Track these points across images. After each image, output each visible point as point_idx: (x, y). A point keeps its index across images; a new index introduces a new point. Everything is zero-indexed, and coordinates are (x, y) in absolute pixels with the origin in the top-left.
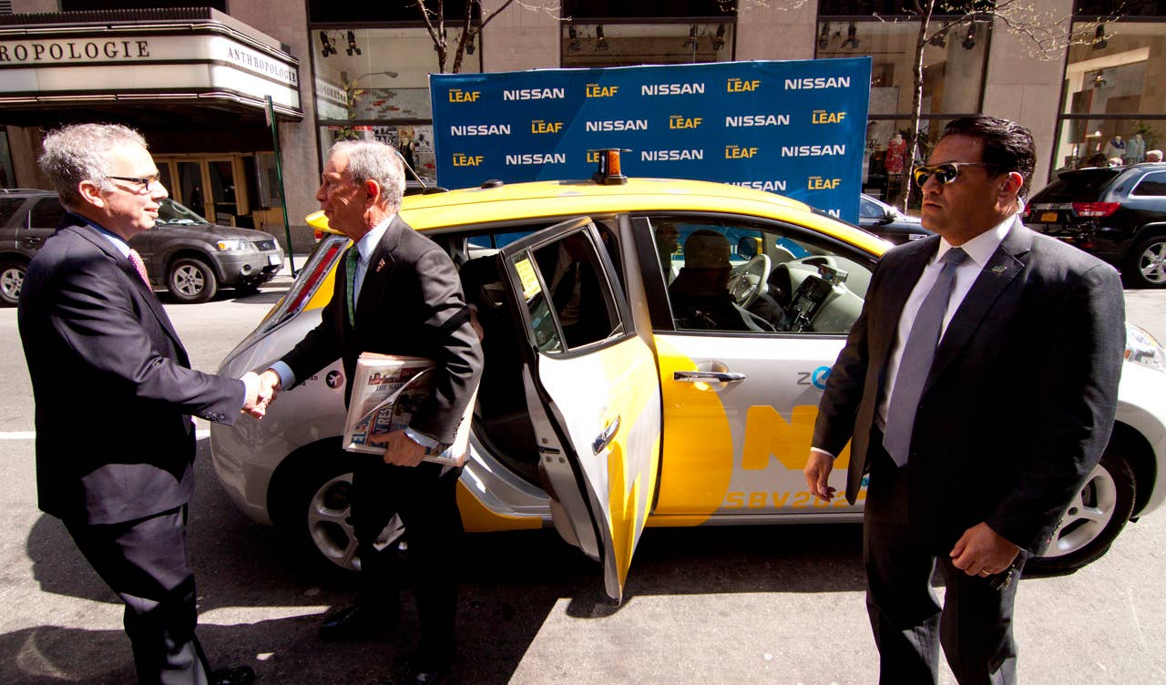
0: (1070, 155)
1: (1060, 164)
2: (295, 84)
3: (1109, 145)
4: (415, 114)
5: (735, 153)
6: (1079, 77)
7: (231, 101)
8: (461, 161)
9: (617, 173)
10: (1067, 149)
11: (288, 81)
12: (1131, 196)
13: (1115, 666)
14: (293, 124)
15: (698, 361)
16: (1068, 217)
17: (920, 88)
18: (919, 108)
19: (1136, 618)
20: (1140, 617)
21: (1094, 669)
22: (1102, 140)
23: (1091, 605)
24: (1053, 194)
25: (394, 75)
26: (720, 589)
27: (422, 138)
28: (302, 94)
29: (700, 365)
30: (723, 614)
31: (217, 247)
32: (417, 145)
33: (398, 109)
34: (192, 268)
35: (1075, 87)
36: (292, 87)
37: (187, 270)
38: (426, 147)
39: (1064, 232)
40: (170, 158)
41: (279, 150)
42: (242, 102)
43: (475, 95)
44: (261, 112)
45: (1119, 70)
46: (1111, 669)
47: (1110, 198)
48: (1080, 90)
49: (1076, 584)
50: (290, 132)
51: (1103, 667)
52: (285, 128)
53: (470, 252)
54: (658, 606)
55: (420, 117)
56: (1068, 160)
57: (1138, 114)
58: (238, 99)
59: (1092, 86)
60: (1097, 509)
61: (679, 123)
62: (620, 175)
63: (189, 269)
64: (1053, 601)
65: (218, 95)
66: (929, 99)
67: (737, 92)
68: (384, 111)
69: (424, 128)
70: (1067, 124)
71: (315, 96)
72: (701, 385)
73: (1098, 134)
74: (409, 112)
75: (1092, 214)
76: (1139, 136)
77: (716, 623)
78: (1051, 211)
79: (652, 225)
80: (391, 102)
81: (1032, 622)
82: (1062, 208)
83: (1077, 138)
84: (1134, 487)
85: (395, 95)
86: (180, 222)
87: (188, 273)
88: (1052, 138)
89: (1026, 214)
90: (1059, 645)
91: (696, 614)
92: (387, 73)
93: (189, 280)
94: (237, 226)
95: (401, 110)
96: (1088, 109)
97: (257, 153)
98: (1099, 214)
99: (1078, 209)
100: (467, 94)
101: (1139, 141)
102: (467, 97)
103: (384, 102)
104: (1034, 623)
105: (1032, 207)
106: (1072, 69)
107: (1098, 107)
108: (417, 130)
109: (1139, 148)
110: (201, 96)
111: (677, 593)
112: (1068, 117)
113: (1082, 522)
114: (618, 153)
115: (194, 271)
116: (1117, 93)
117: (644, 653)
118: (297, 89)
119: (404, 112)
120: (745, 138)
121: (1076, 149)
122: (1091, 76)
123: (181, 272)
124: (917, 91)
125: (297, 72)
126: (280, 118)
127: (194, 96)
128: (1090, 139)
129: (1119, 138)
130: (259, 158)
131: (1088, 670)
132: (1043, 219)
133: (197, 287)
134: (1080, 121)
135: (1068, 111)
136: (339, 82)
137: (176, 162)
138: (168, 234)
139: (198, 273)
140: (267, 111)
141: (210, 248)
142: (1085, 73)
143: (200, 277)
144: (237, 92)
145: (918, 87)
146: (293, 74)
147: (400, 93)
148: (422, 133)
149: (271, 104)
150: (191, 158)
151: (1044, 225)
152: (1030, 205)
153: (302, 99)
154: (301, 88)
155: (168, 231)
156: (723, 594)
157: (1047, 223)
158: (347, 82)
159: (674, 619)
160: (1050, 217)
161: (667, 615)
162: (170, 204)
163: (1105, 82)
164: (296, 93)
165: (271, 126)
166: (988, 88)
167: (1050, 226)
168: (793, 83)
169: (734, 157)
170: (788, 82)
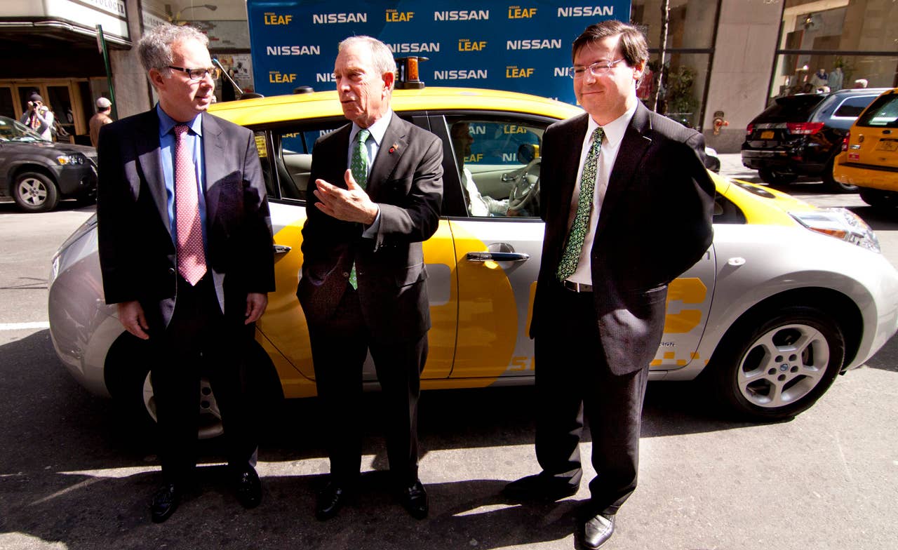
0: (783, 85)
1: (775, 92)
2: (124, 15)
3: (815, 77)
4: (233, 44)
5: (514, 73)
6: (793, 20)
7: (65, 30)
8: (277, 78)
9: (416, 79)
10: (781, 80)
11: (117, 13)
12: (833, 117)
13: (827, 494)
14: (125, 51)
15: (487, 243)
16: (782, 134)
18: (665, 43)
19: (843, 455)
20: (846, 454)
21: (811, 497)
22: (809, 73)
23: (808, 446)
24: (770, 116)
25: (214, 8)
26: (505, 443)
27: (240, 65)
28: (131, 24)
29: (491, 246)
30: (508, 463)
31: (57, 162)
32: (236, 72)
33: (218, 39)
34: (35, 180)
35: (789, 28)
36: (121, 18)
37: (31, 183)
38: (244, 73)
39: (779, 147)
40: (12, 83)
41: (112, 75)
42: (75, 30)
43: (288, 18)
44: (92, 40)
45: (823, 14)
46: (824, 497)
47: (816, 120)
48: (793, 31)
49: (795, 429)
50: (121, 60)
51: (818, 496)
52: (116, 56)
53: (284, 156)
54: (453, 458)
55: (239, 46)
56: (782, 89)
57: (838, 50)
58: (71, 28)
59: (802, 27)
60: (813, 367)
61: (466, 46)
62: (419, 80)
63: (33, 181)
64: (777, 444)
65: (53, 24)
66: (671, 37)
67: (517, 19)
69: (241, 56)
70: (781, 58)
71: (142, 26)
72: (491, 265)
73: (805, 68)
74: (228, 42)
75: (802, 132)
76: (839, 69)
77: (503, 472)
78: (769, 130)
79: (448, 123)
80: (212, 33)
81: (761, 461)
82: (778, 127)
83: (789, 71)
84: (844, 348)
85: (215, 26)
86: (22, 139)
87: (32, 185)
88: (770, 70)
89: (749, 132)
90: (783, 479)
91: (486, 465)
92: (207, 6)
93: (33, 192)
94: (76, 143)
95: (221, 40)
96: (799, 46)
97: (91, 78)
98: (807, 132)
99: (790, 128)
100: (281, 17)
101: (838, 73)
102: (281, 21)
104: (762, 462)
105: (754, 127)
106: (788, 12)
107: (806, 45)
108: (236, 58)
109: (839, 79)
110: (37, 24)
111: (469, 446)
112: (782, 52)
113: (802, 377)
114: (416, 61)
115: (37, 183)
116: (820, 34)
117: (442, 498)
118: (126, 19)
119: (224, 42)
120: (522, 58)
121: (787, 81)
122: (802, 19)
123: (24, 184)
124: (664, 28)
125: (125, 5)
126: (110, 46)
127: (29, 24)
128: (800, 72)
129: (823, 71)
130: (95, 83)
131: (806, 498)
132: (762, 137)
133: (41, 198)
134: (792, 56)
135: (783, 47)
136: (164, 14)
137: (17, 86)
138: (12, 150)
139: (41, 185)
140: (98, 40)
141: (51, 163)
142: (798, 16)
143: (43, 189)
144: (71, 21)
145: (665, 24)
146: (122, 6)
147: (219, 24)
148: (241, 61)
149: (102, 33)
150: (30, 83)
151: (764, 142)
152: (752, 125)
153: (131, 29)
154: (130, 20)
155: (11, 147)
156: (508, 447)
157: (766, 140)
158: (171, 15)
159: (468, 469)
160: (768, 135)
161: (462, 466)
162: (12, 124)
163: (812, 24)
164: (125, 24)
165: (102, 53)
166: (721, 27)
167: (768, 142)
168: (565, 11)
169: (514, 76)
170: (560, 10)
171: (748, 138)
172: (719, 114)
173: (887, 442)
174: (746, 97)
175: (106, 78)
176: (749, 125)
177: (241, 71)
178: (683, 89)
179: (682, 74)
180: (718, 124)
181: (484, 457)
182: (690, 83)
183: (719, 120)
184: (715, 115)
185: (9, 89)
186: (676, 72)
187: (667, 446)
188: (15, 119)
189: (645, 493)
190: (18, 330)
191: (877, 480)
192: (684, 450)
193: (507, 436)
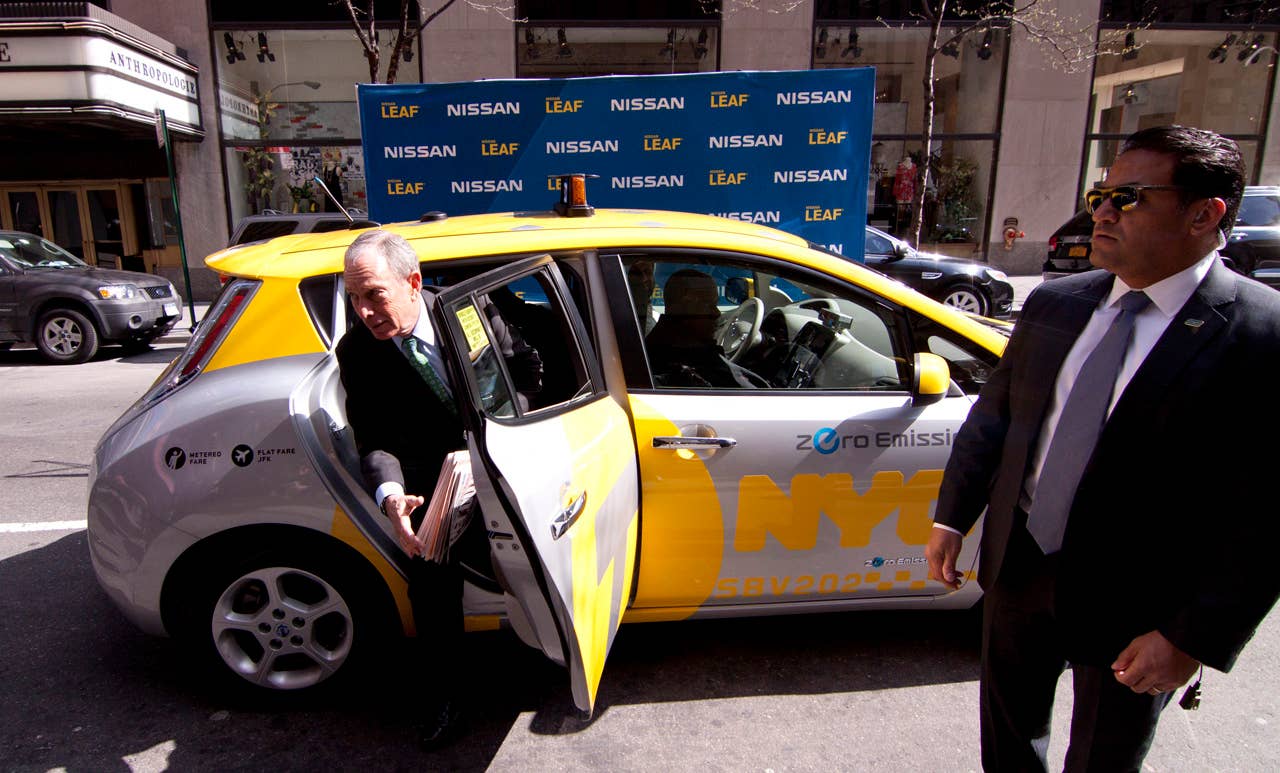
2: (195, 96)
4: (342, 132)
5: (720, 179)
6: (1108, 92)
7: (115, 117)
8: (397, 188)
9: (582, 203)
10: (1096, 174)
11: (184, 93)
13: (1162, 767)
14: (193, 144)
15: (680, 424)
17: (931, 104)
18: (931, 127)
24: (1079, 225)
25: (316, 86)
26: (712, 693)
27: (350, 161)
28: (203, 108)
29: (683, 429)
30: (716, 723)
31: (98, 295)
32: (345, 169)
33: (321, 127)
34: (67, 320)
35: (1104, 103)
36: (190, 99)
37: (61, 324)
38: (356, 172)
40: (39, 185)
41: (175, 176)
42: (128, 117)
43: (413, 110)
44: (151, 129)
45: (1151, 84)
46: (1159, 771)
48: (1109, 106)
50: (188, 155)
52: (182, 149)
54: (639, 717)
55: (347, 136)
58: (123, 114)
59: (1122, 102)
61: (654, 144)
62: (586, 205)
63: (64, 321)
65: (98, 109)
66: (941, 116)
67: (722, 108)
68: (304, 128)
69: (352, 149)
70: (1095, 145)
71: (219, 110)
72: (685, 453)
74: (335, 130)
77: (709, 736)
78: (1078, 244)
80: (313, 118)
83: (1106, 161)
85: (317, 109)
86: (51, 264)
87: (62, 326)
88: (1078, 169)
89: (1052, 248)
91: (684, 726)
92: (308, 84)
93: (63, 335)
94: (124, 268)
95: (325, 127)
96: (1118, 128)
97: (147, 180)
100: (404, 108)
102: (404, 113)
103: (304, 118)
105: (1059, 240)
106: (1100, 82)
107: (1128, 126)
108: (345, 151)
110: (77, 110)
111: (661, 700)
112: (1096, 137)
114: (583, 180)
115: (69, 324)
116: (1149, 110)
118: (197, 101)
119: (329, 130)
120: (731, 160)
122: (1121, 90)
123: (53, 325)
124: (928, 108)
125: (197, 81)
126: (175, 137)
127: (67, 109)
130: (151, 186)
132: (1071, 255)
133: (73, 344)
134: (1110, 142)
135: (1096, 130)
136: (249, 94)
137: (46, 191)
138: (36, 279)
139: (74, 326)
140: (159, 129)
141: (89, 296)
142: (1115, 87)
143: (77, 332)
144: (122, 105)
145: (929, 103)
146: (192, 84)
147: (323, 107)
148: (352, 156)
149: (164, 120)
150: (65, 186)
151: (1073, 261)
152: (1056, 237)
153: (203, 114)
154: (202, 101)
155: (36, 275)
156: (716, 700)
157: (1076, 258)
158: (258, 95)
159: (659, 731)
160: (1078, 252)
161: (650, 726)
162: (39, 242)
163: (1136, 97)
164: (195, 107)
165: (164, 147)
166: (1008, 104)
167: (1079, 261)
168: (786, 97)
169: (719, 183)
170: (780, 96)
171: (1052, 255)
172: (1011, 222)
173: (1248, 691)
174: (1047, 198)
175: (167, 180)
176: (1051, 238)
177: (351, 169)
178: (960, 187)
179: (957, 167)
180: (1011, 235)
181: (682, 714)
182: (969, 181)
183: (1011, 230)
184: (1006, 222)
185: (33, 195)
186: (949, 165)
187: (937, 699)
188: (42, 236)
189: (907, 765)
190: (39, 533)
191: (1233, 746)
192: (962, 704)
193: (714, 684)
